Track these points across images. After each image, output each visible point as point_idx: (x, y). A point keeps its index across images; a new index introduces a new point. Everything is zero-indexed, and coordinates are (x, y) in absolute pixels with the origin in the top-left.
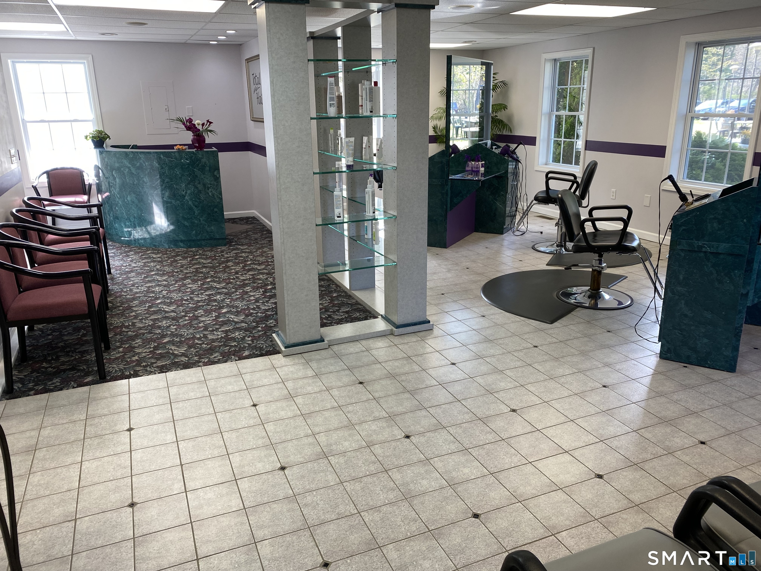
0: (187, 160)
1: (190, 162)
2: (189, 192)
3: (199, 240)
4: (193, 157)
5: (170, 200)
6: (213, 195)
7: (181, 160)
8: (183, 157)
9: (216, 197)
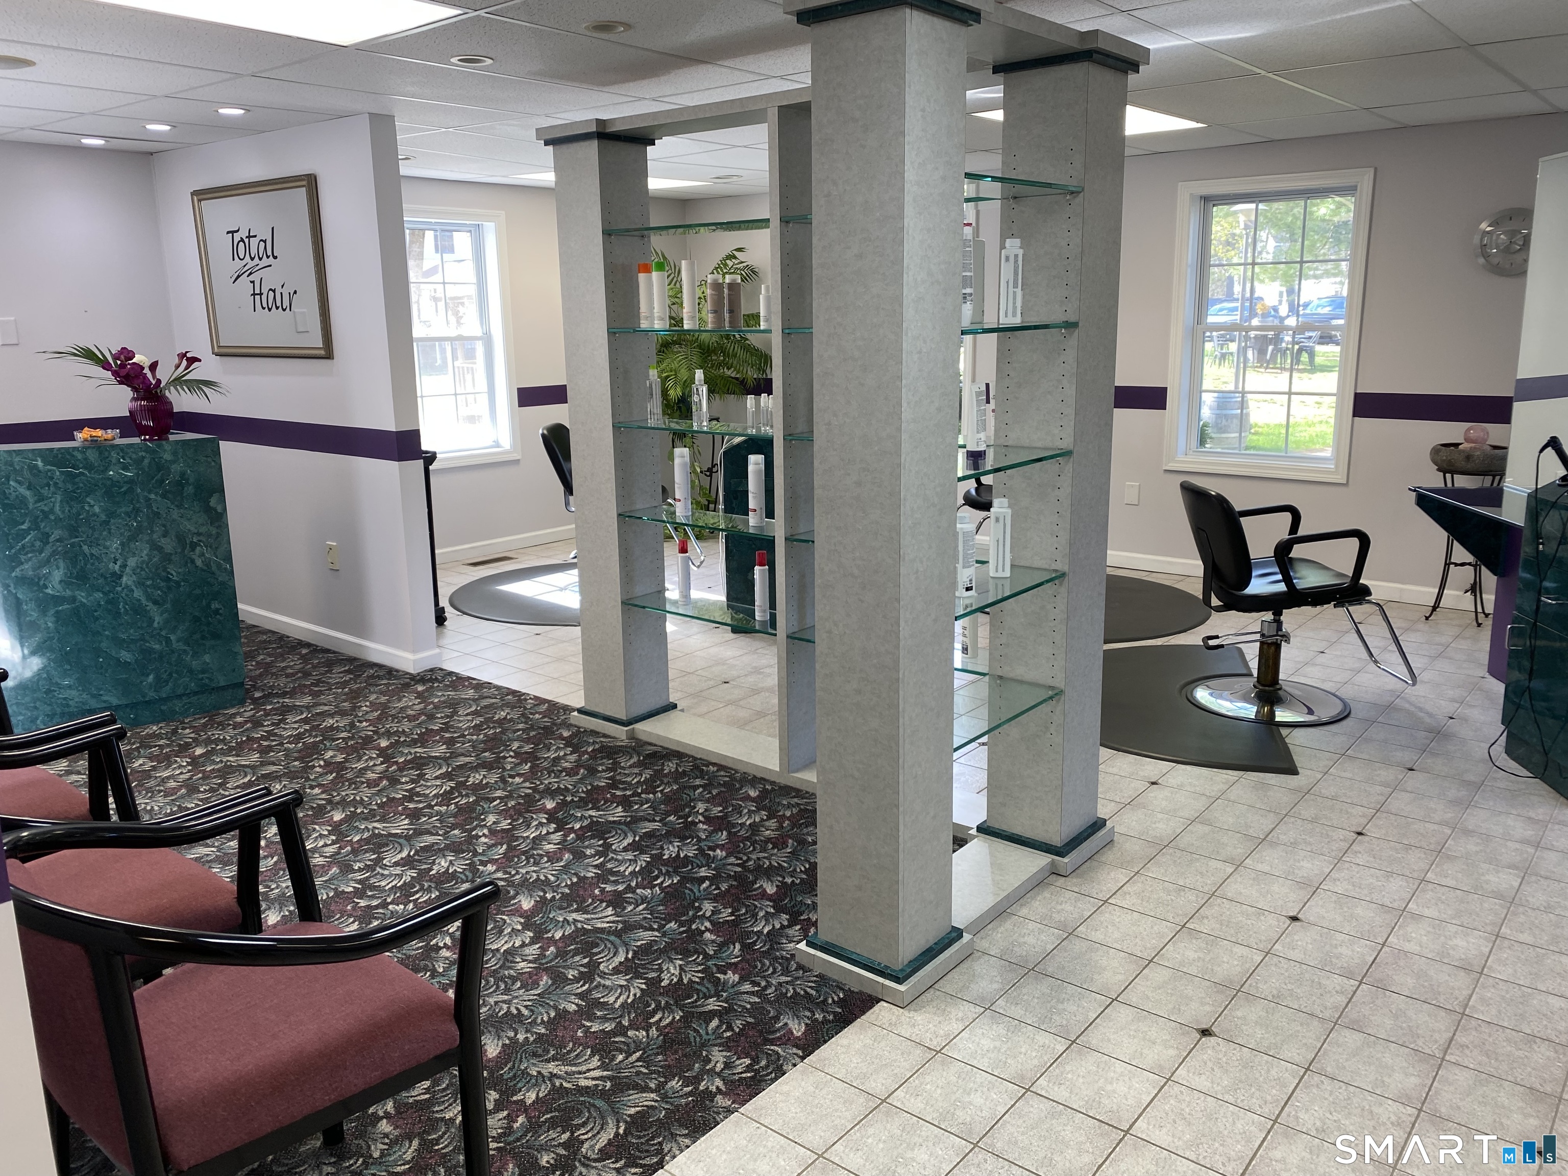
0: (125, 468)
1: (137, 475)
2: (132, 562)
3: (164, 700)
4: (146, 461)
5: (68, 593)
6: (207, 564)
7: (107, 469)
8: (114, 461)
9: (214, 568)
